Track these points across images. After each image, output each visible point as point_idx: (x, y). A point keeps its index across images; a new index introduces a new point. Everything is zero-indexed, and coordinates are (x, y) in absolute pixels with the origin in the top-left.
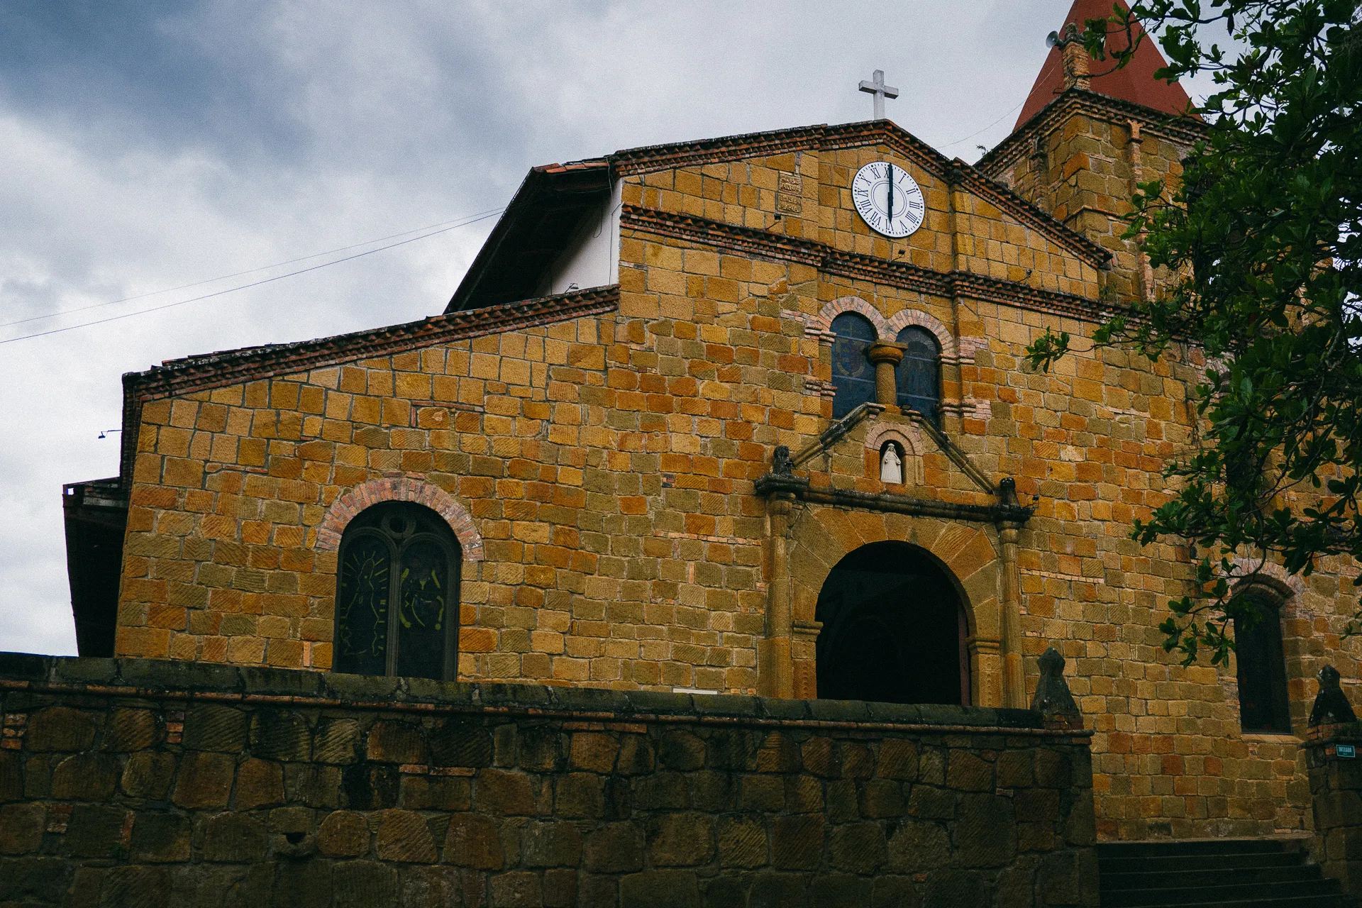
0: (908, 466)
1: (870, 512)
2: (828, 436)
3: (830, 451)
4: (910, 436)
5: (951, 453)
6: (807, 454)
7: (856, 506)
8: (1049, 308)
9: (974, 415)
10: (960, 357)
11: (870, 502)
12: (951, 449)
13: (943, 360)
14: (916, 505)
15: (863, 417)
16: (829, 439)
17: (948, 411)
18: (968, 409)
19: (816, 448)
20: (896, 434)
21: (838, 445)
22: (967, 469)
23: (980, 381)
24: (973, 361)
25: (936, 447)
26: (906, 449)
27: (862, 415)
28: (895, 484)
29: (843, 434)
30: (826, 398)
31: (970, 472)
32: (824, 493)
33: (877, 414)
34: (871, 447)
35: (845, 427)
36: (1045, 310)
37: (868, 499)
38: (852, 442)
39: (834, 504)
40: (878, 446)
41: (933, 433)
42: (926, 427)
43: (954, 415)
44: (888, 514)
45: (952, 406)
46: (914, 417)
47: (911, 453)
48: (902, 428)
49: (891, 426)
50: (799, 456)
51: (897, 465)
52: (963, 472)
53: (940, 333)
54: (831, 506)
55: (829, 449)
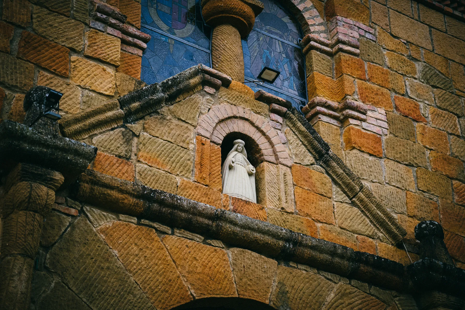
0: (267, 177)
1: (204, 242)
2: (133, 99)
3: (136, 127)
4: (271, 133)
5: (335, 172)
6: (93, 120)
7: (179, 228)
8: (455, 9)
9: (364, 124)
10: (339, 41)
11: (206, 221)
12: (334, 164)
13: (312, 43)
14: (287, 240)
15: (195, 86)
16: (136, 105)
17: (324, 114)
18: (356, 114)
19: (110, 114)
20: (247, 124)
21: (150, 121)
22: (361, 201)
23: (369, 80)
24: (358, 51)
25: (309, 159)
26: (264, 152)
27: (193, 81)
28: (247, 203)
29: (159, 102)
30: (131, 49)
31: (366, 206)
32: (121, 191)
33: (217, 88)
34: (208, 135)
35: (163, 91)
36: (450, 10)
37: (201, 214)
38: (175, 121)
39: (139, 219)
40: (219, 138)
41: (305, 137)
42: (294, 125)
43: (333, 121)
44: (236, 250)
45: (329, 107)
46: (276, 106)
47: (273, 159)
48: (257, 119)
49: (240, 111)
50: (77, 120)
51: (250, 175)
52: (353, 204)
53: (306, 9)
54: (135, 220)
55: (134, 121)
